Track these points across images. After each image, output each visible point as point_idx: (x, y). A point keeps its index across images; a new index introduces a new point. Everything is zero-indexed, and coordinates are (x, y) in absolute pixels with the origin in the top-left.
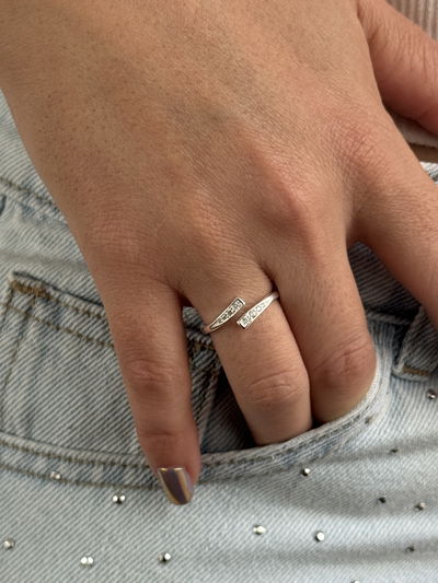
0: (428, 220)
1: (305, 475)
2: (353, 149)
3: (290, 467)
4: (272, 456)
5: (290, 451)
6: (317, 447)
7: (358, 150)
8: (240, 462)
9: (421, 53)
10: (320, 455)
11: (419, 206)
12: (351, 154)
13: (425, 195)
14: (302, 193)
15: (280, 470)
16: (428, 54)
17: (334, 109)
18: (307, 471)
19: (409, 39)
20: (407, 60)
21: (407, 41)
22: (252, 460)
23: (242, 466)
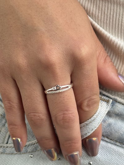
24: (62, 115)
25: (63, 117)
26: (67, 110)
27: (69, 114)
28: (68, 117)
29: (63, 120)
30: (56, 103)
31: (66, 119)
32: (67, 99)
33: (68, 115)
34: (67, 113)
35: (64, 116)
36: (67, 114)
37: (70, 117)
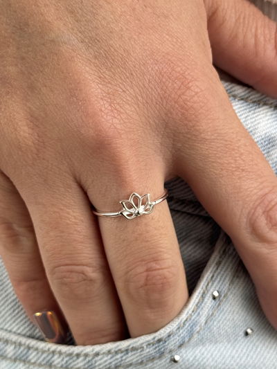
0: (241, 162)
1: (175, 361)
2: (179, 92)
3: (161, 355)
4: (144, 346)
5: (159, 341)
6: (183, 332)
7: (183, 94)
8: (116, 353)
9: (253, 30)
10: (187, 339)
11: (234, 150)
12: (177, 97)
13: (239, 140)
14: (118, 122)
15: (152, 359)
16: (259, 31)
17: (168, 54)
18: (177, 358)
19: (244, 18)
20: (241, 37)
21: (242, 20)
22: (127, 350)
23: (119, 356)
24: (145, 274)
25: (146, 279)
26: (156, 260)
27: (162, 269)
28: (159, 277)
29: (146, 285)
30: (124, 240)
31: (154, 284)
32: (156, 229)
33: (160, 271)
34: (158, 267)
35: (148, 276)
36: (155, 270)
37: (165, 278)
